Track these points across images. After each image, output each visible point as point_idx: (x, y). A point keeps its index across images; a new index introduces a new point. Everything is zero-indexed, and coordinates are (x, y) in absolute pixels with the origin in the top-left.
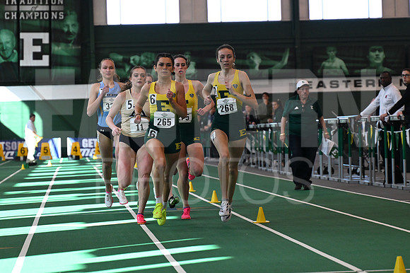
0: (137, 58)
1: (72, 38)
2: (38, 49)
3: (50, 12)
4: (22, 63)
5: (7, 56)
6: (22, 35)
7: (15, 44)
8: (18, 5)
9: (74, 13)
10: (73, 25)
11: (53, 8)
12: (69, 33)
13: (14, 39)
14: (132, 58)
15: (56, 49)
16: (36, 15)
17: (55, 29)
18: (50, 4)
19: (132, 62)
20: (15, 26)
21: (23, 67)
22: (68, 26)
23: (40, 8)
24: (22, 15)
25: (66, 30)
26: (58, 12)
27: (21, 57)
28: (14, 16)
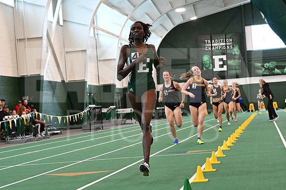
0: (267, 64)
1: (237, 57)
2: (221, 63)
3: (226, 46)
4: (215, 70)
5: (207, 67)
6: (214, 57)
7: (211, 61)
8: (211, 43)
9: (237, 45)
10: (237, 51)
11: (227, 44)
12: (235, 55)
13: (210, 59)
14: (265, 65)
15: (230, 62)
16: (220, 47)
17: (229, 54)
18: (226, 42)
19: (265, 66)
20: (211, 53)
21: (215, 72)
22: (235, 51)
23: (222, 44)
24: (213, 48)
25: (234, 53)
26: (230, 45)
27: (214, 67)
28: (210, 49)
